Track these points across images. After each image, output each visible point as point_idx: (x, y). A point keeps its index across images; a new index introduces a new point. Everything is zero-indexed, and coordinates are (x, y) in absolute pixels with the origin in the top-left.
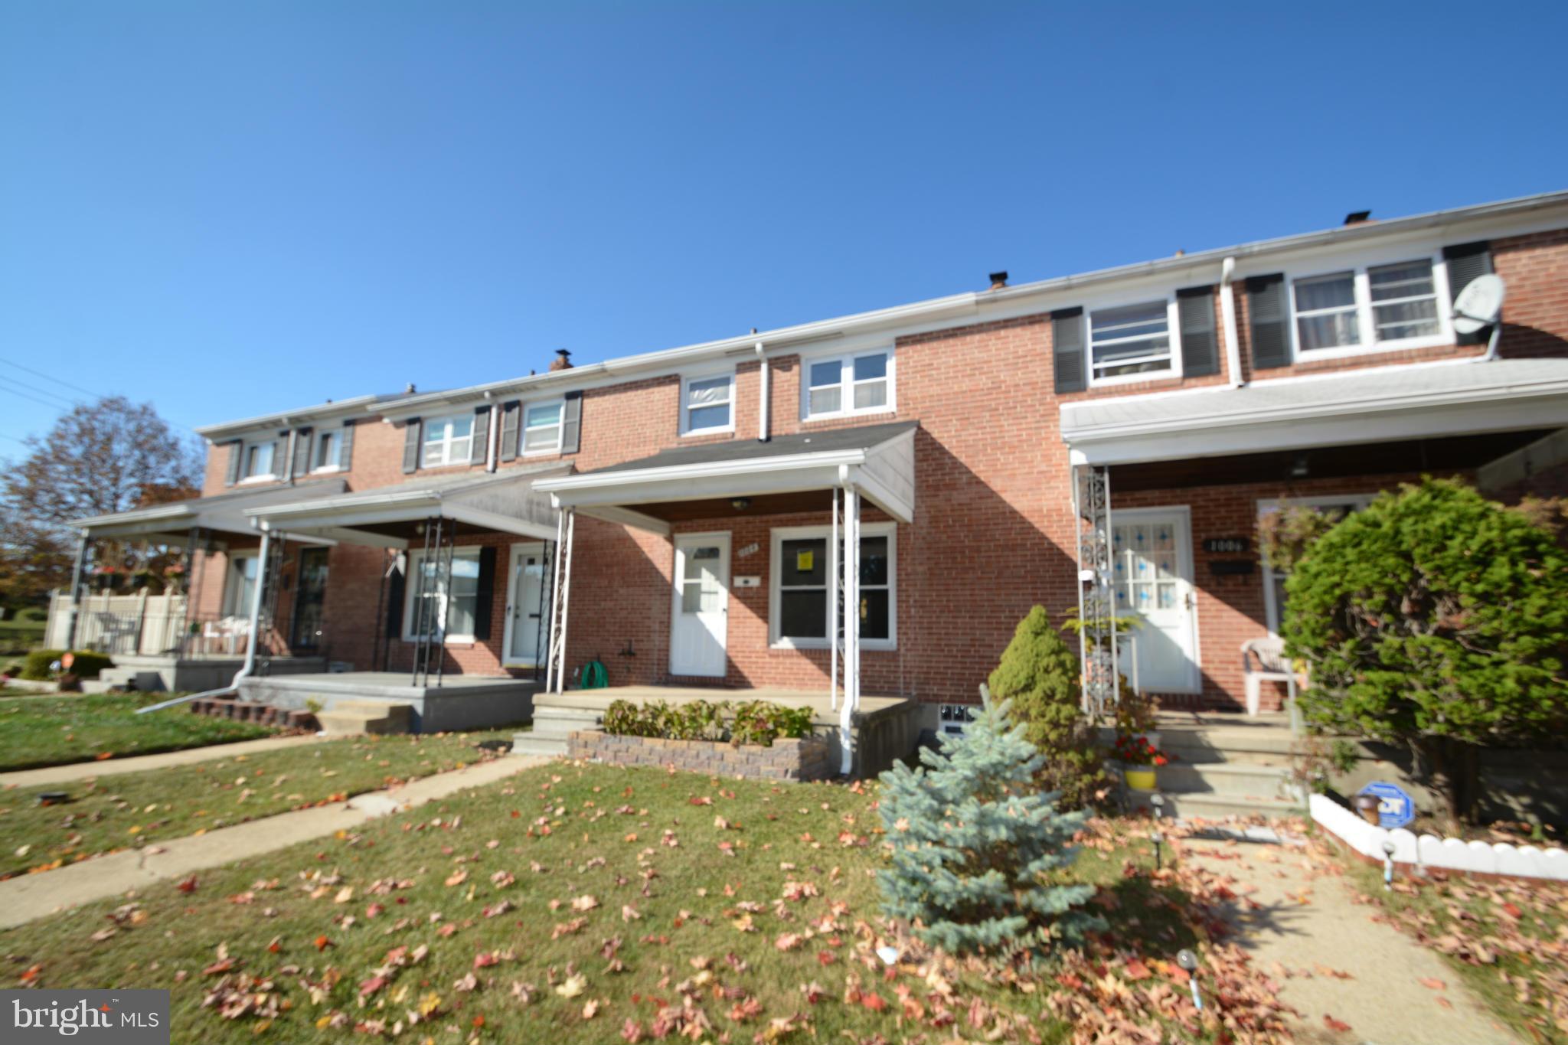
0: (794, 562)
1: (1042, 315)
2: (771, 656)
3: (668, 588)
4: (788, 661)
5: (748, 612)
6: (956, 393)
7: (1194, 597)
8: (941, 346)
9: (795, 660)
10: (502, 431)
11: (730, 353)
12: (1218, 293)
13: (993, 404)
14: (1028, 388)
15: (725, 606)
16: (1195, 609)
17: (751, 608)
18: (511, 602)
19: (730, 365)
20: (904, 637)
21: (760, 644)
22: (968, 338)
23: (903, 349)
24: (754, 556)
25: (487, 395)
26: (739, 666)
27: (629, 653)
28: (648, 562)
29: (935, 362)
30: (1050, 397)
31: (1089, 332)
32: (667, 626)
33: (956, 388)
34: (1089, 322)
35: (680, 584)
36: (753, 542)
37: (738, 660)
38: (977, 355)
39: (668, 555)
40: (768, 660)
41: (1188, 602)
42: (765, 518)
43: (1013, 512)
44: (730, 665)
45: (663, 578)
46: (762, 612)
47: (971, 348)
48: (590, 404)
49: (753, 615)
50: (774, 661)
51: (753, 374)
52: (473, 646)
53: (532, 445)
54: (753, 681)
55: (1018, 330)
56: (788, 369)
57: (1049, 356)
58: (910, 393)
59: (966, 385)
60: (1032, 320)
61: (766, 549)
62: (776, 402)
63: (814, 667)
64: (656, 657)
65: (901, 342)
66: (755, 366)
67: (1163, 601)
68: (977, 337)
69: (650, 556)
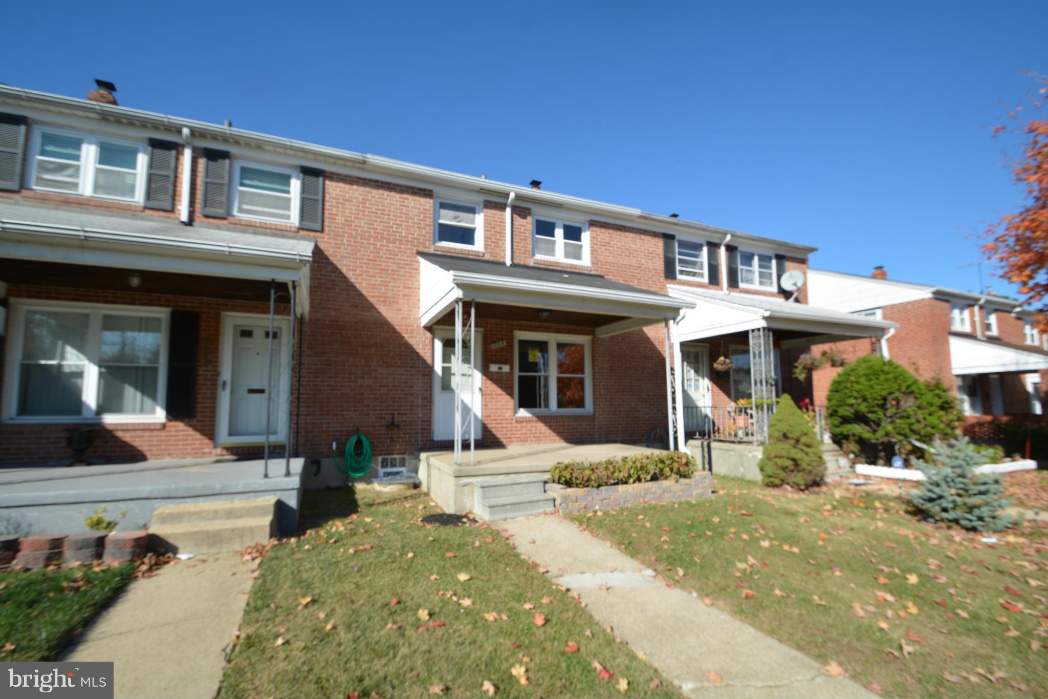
0: (527, 356)
1: (659, 233)
2: (517, 422)
3: (430, 369)
4: (529, 425)
5: (499, 391)
6: (622, 264)
7: (710, 386)
8: (616, 234)
9: (534, 424)
10: (200, 180)
11: (483, 191)
12: (719, 248)
13: (639, 276)
14: (653, 271)
15: (480, 386)
16: (710, 392)
17: (501, 387)
18: (226, 374)
19: (481, 198)
20: (597, 407)
21: (508, 414)
22: (627, 234)
23: (595, 229)
24: (502, 349)
25: (186, 131)
26: (494, 430)
27: (392, 425)
28: (408, 347)
29: (612, 242)
30: (662, 279)
31: (677, 250)
32: (428, 401)
33: (622, 261)
34: (677, 244)
35: (438, 367)
36: (502, 339)
37: (492, 426)
38: (631, 245)
39: (428, 342)
40: (515, 425)
41: (708, 389)
42: (510, 322)
43: (648, 338)
44: (485, 429)
45: (424, 362)
46: (509, 391)
47: (628, 239)
48: (334, 189)
49: (503, 393)
50: (519, 425)
51: (498, 212)
52: (164, 426)
53: (245, 207)
54: (504, 441)
55: (649, 238)
56: (525, 217)
57: (662, 257)
58: (599, 258)
59: (626, 261)
60: (655, 234)
61: (510, 345)
62: (516, 239)
63: (546, 428)
64: (420, 427)
65: (593, 224)
66: (502, 207)
67: (697, 387)
68: (631, 235)
69: (410, 341)
